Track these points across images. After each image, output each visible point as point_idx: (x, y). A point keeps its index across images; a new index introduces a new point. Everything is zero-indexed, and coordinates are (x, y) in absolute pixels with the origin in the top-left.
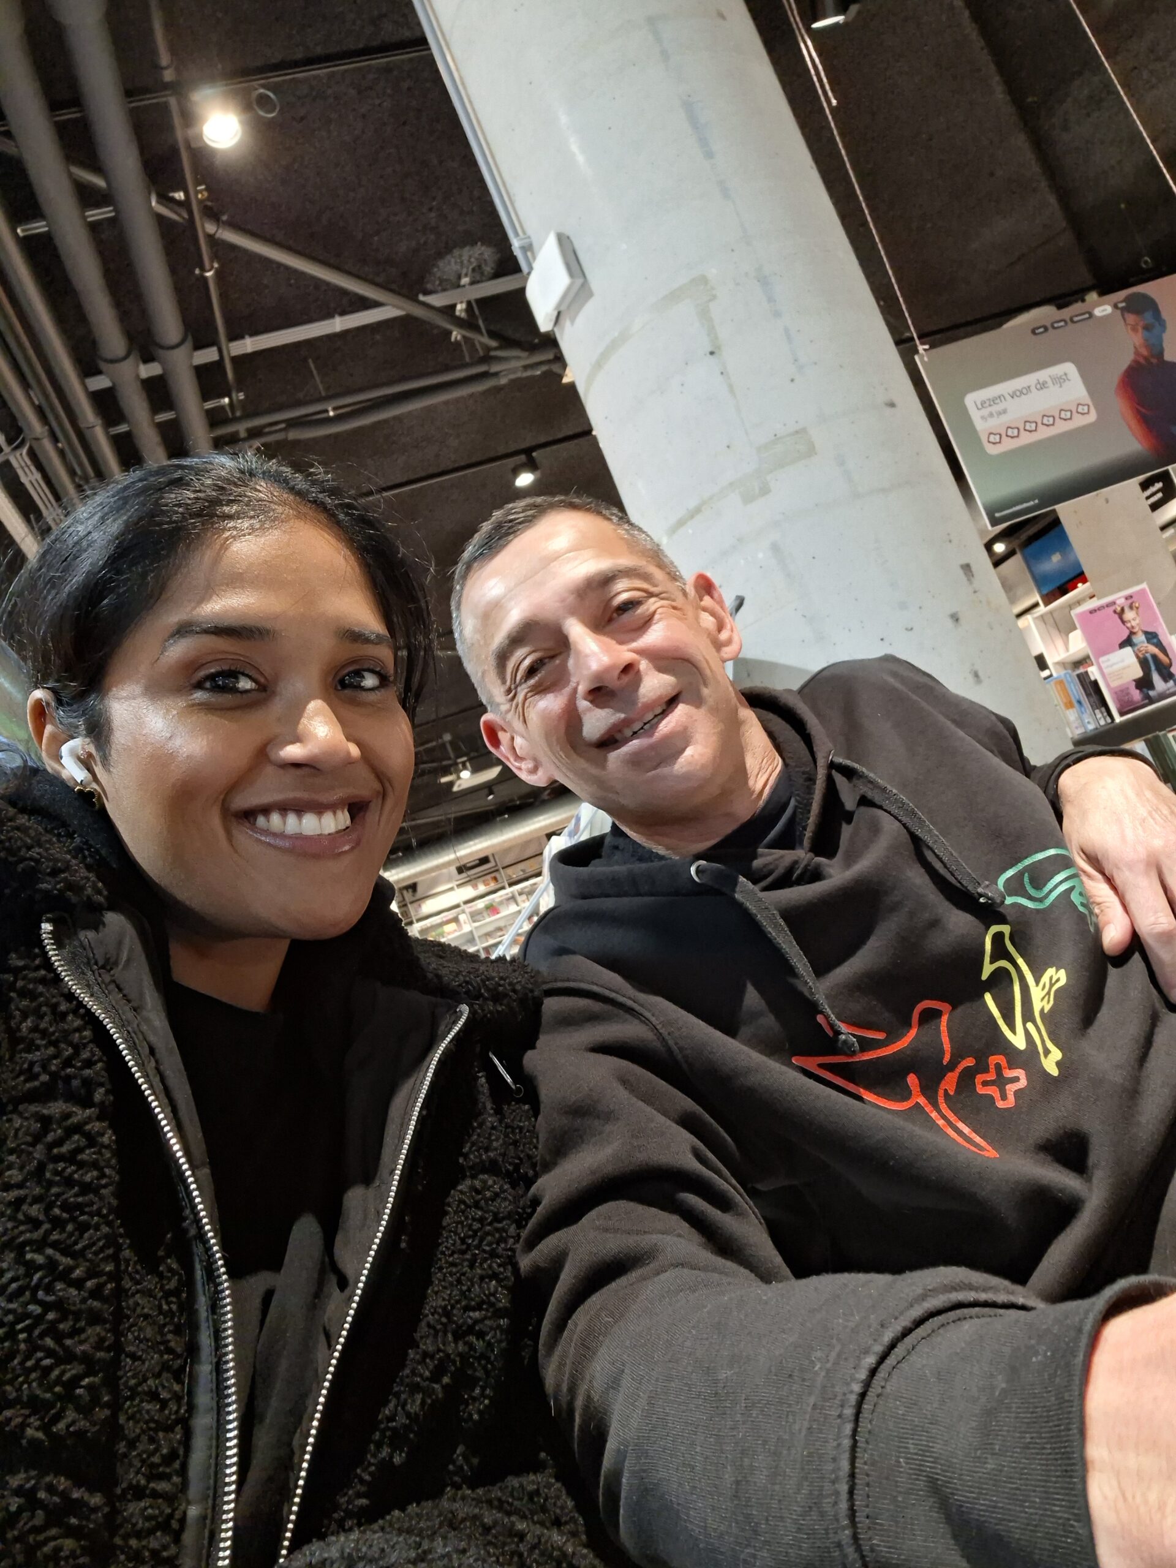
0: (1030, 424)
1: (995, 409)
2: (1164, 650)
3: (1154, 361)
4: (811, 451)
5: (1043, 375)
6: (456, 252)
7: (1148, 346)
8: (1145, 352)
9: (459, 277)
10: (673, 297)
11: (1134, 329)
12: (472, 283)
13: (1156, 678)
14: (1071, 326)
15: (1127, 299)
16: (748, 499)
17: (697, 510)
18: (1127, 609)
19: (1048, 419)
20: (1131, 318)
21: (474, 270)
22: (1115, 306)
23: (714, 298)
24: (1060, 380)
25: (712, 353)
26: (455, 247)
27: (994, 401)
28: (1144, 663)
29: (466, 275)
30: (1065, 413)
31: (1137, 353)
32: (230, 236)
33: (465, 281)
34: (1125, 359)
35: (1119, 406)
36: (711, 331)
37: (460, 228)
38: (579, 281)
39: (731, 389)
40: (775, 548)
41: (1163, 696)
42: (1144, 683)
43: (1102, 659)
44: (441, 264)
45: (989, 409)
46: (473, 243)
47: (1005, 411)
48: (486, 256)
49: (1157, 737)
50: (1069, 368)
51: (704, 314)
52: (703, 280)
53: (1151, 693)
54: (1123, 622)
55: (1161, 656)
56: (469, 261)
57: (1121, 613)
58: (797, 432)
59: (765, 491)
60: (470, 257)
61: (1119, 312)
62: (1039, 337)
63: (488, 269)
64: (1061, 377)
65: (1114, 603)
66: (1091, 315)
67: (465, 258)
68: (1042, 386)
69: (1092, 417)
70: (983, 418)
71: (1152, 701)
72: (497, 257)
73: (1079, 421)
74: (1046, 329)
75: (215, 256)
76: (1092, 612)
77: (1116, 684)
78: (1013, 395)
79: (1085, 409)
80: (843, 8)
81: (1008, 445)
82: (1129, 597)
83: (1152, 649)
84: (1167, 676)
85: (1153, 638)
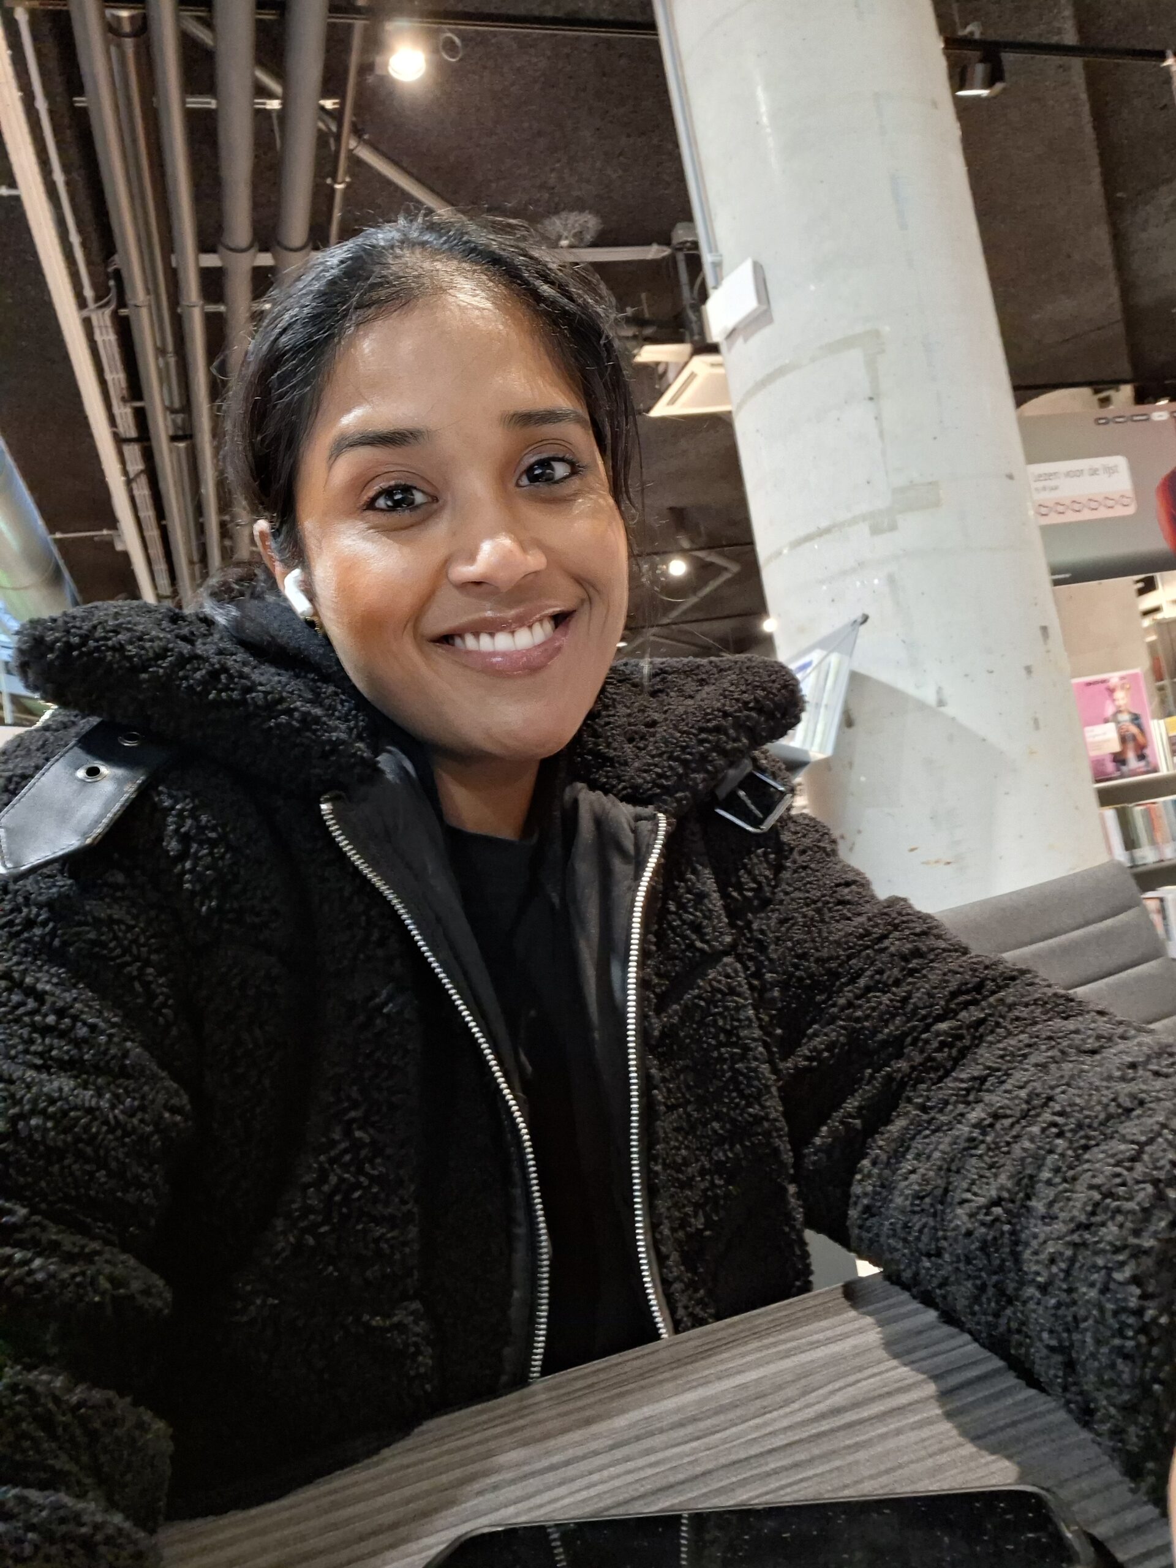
0: (1076, 505)
1: (1050, 483)
2: (1143, 733)
4: (937, 504)
5: (1098, 462)
6: (564, 215)
9: (560, 238)
12: (571, 246)
13: (1131, 756)
14: (1130, 423)
16: (876, 530)
17: (827, 531)
18: (1117, 689)
19: (1093, 503)
21: (575, 235)
22: (1171, 414)
23: (883, 352)
24: (1111, 470)
25: (871, 399)
26: (563, 210)
27: (1049, 476)
28: (1123, 740)
29: (566, 238)
30: (1108, 501)
32: (366, 155)
33: (564, 243)
35: (1155, 507)
36: (874, 380)
37: (575, 193)
39: (881, 434)
40: (892, 580)
41: (1134, 773)
42: (1119, 759)
43: (1088, 729)
44: (547, 222)
45: (1044, 483)
46: (582, 210)
47: (1056, 488)
48: (590, 225)
49: (1125, 807)
50: (1120, 462)
51: (871, 362)
52: (876, 334)
53: (1124, 769)
54: (1114, 700)
55: (1139, 736)
56: (573, 226)
57: (1111, 692)
59: (893, 527)
60: (576, 221)
61: (1172, 420)
62: (1101, 427)
63: (588, 237)
64: (1110, 468)
65: (1107, 681)
66: (1149, 418)
67: (570, 222)
68: (1094, 472)
69: (1131, 510)
70: (1037, 489)
71: (1122, 776)
72: (601, 227)
73: (1120, 511)
74: (1107, 421)
75: (349, 172)
76: (1089, 684)
77: (1094, 753)
78: (1068, 474)
79: (1125, 501)
80: (989, 83)
81: (1054, 519)
82: (1122, 678)
83: (1134, 730)
84: (1141, 757)
85: (1136, 719)
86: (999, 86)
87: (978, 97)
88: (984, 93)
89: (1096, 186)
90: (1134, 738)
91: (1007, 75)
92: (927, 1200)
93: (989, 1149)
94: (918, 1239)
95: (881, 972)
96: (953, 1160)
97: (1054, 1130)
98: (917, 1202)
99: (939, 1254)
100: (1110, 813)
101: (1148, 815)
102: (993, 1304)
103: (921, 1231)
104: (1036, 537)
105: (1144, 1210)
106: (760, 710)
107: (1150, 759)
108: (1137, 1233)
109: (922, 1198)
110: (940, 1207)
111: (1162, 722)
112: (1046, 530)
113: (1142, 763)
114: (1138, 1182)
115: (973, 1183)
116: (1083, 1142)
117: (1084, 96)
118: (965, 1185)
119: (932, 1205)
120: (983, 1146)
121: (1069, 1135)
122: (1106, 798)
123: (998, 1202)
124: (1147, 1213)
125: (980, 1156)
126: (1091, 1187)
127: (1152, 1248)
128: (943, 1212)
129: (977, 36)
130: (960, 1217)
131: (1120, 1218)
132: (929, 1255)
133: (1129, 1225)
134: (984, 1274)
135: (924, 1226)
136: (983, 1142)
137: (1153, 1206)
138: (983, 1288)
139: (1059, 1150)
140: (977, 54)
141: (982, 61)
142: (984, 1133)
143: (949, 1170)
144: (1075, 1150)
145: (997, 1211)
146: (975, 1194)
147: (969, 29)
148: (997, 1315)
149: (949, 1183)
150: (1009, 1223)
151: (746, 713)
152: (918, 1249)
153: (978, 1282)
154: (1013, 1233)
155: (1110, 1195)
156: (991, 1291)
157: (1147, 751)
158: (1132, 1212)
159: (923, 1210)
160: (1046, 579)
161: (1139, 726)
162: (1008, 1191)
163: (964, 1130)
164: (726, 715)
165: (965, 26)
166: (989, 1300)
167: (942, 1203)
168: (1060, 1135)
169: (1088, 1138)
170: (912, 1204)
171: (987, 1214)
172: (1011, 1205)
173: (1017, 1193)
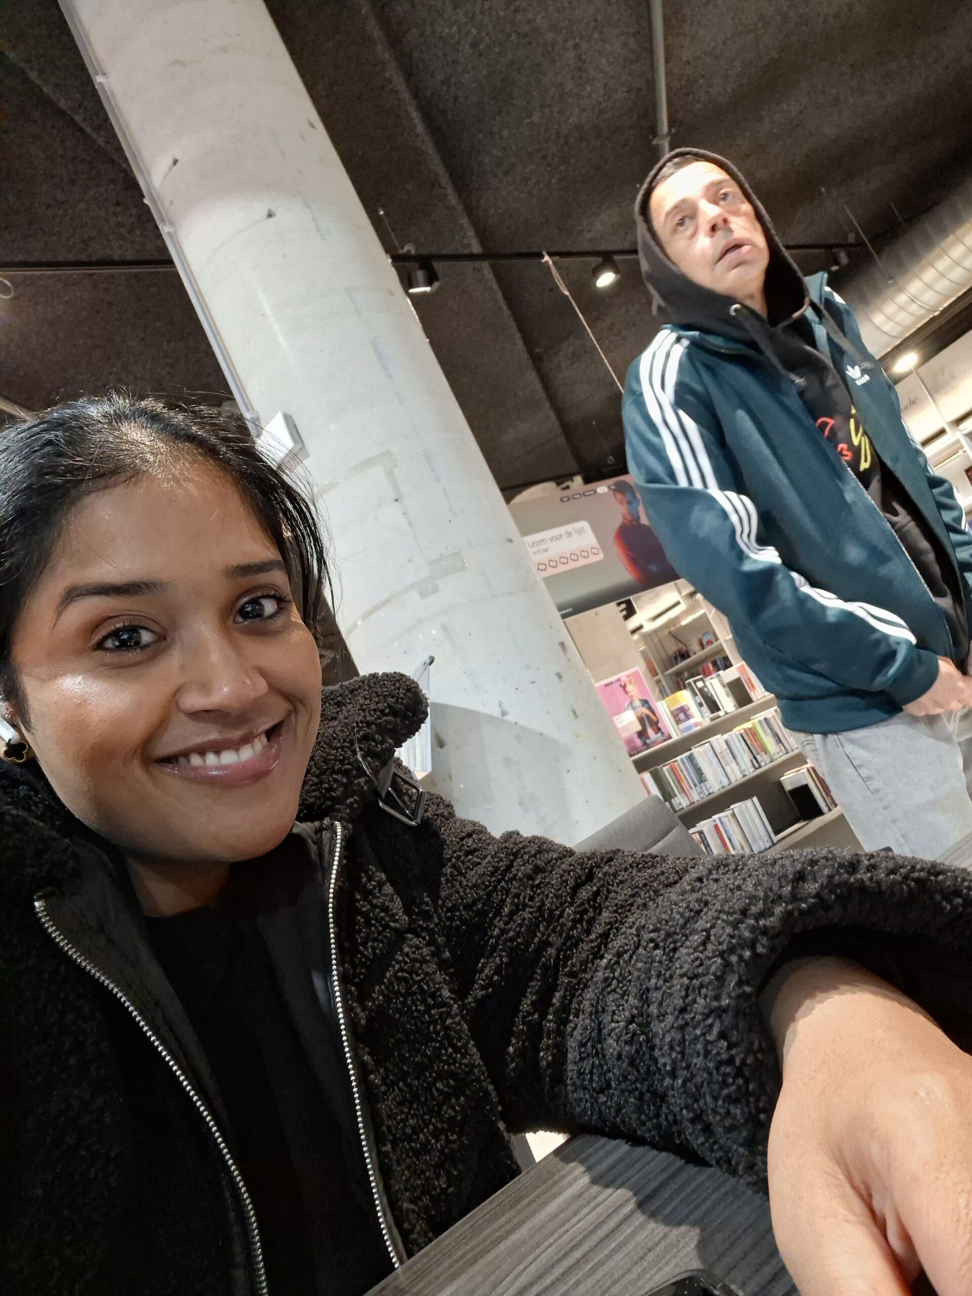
0: (564, 559)
1: (541, 547)
2: (653, 712)
3: (634, 523)
4: (463, 568)
5: (570, 527)
7: (630, 514)
8: (628, 517)
10: (369, 463)
11: (621, 503)
13: (650, 732)
14: (583, 498)
15: (616, 484)
16: (424, 594)
17: (388, 601)
18: (628, 684)
19: (575, 557)
20: (619, 496)
22: (609, 488)
23: (397, 466)
24: (580, 531)
25: (396, 500)
27: (539, 543)
28: (641, 720)
30: (583, 553)
31: (624, 518)
34: (618, 522)
35: (616, 552)
36: (396, 486)
38: (300, 446)
39: (410, 525)
40: (445, 629)
41: (655, 743)
42: (642, 734)
43: (615, 718)
45: (537, 548)
47: (546, 550)
49: (656, 770)
50: (584, 524)
51: (390, 474)
52: (389, 454)
53: (648, 741)
54: (626, 692)
55: (652, 716)
57: (624, 687)
58: (455, 554)
59: (436, 590)
61: (611, 493)
62: (566, 503)
65: (619, 680)
66: (595, 492)
68: (569, 534)
69: (601, 557)
70: (534, 553)
73: (593, 559)
74: (569, 499)
76: (607, 685)
77: (625, 735)
78: (552, 539)
79: (596, 551)
80: (429, 283)
81: (550, 572)
82: (628, 676)
83: (646, 711)
84: (658, 730)
85: (645, 703)
86: (436, 284)
87: (424, 293)
88: (428, 289)
89: (520, 344)
90: (648, 717)
91: (440, 277)
92: (589, 1045)
93: (619, 982)
94: (591, 1080)
95: (517, 896)
96: (598, 1003)
97: (652, 945)
98: (583, 1050)
99: (609, 1086)
100: (647, 776)
101: (673, 770)
102: (652, 1108)
103: (591, 1073)
104: (543, 586)
105: (718, 978)
106: (394, 713)
107: (663, 730)
108: (717, 998)
109: (585, 1045)
110: (599, 1046)
111: (663, 702)
112: (546, 580)
113: (659, 734)
114: (709, 958)
115: (614, 1013)
116: (672, 946)
117: (496, 287)
118: (609, 1018)
119: (593, 1047)
120: (615, 982)
121: (662, 944)
122: (641, 766)
123: (631, 1020)
124: (720, 979)
125: (614, 990)
126: (682, 976)
127: (728, 1005)
128: (602, 1048)
129: (413, 252)
130: (612, 1046)
131: (704, 991)
132: (602, 1091)
133: (710, 993)
134: (638, 1085)
135: (593, 1066)
136: (614, 978)
137: (724, 973)
138: (641, 1098)
139: (657, 958)
140: (417, 265)
141: (421, 268)
142: (613, 971)
143: (597, 1012)
144: (668, 954)
145: (633, 1027)
146: (617, 1022)
147: (406, 248)
148: (657, 1116)
149: (600, 1023)
150: (643, 1033)
151: (385, 718)
152: (594, 1089)
153: (637, 1093)
154: (648, 1041)
155: (696, 976)
156: (647, 1096)
157: (660, 725)
158: (711, 982)
159: (588, 1054)
160: (557, 615)
161: (650, 708)
162: (637, 1008)
163: (600, 975)
164: (369, 724)
165: (402, 248)
166: (649, 1106)
167: (600, 1042)
168: (657, 947)
169: (675, 942)
170: (580, 1053)
171: (627, 1033)
172: (641, 1019)
173: (642, 1007)
